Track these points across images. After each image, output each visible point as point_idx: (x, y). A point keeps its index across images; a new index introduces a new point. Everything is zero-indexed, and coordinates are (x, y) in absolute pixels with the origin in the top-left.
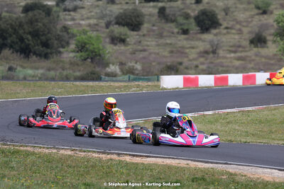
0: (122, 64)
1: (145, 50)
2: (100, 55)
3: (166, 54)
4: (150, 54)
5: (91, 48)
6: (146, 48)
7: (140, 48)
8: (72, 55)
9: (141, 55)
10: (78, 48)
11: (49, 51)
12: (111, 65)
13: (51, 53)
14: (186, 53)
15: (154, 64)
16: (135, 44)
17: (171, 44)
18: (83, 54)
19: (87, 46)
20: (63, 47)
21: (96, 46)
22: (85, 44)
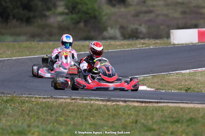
0: (122, 28)
1: (150, 12)
2: (95, 17)
3: (177, 15)
4: (158, 15)
5: (84, 8)
6: (151, 8)
7: (144, 9)
8: (60, 19)
9: (147, 17)
10: (68, 9)
11: (31, 14)
12: (109, 28)
13: (35, 17)
14: (202, 14)
15: (162, 27)
16: (138, 4)
17: (182, 3)
18: (74, 16)
19: (79, 6)
20: (49, 9)
21: (89, 6)
22: (77, 3)
